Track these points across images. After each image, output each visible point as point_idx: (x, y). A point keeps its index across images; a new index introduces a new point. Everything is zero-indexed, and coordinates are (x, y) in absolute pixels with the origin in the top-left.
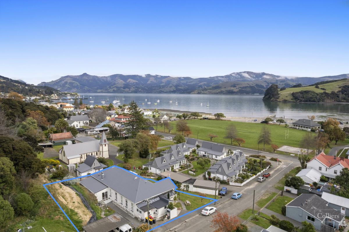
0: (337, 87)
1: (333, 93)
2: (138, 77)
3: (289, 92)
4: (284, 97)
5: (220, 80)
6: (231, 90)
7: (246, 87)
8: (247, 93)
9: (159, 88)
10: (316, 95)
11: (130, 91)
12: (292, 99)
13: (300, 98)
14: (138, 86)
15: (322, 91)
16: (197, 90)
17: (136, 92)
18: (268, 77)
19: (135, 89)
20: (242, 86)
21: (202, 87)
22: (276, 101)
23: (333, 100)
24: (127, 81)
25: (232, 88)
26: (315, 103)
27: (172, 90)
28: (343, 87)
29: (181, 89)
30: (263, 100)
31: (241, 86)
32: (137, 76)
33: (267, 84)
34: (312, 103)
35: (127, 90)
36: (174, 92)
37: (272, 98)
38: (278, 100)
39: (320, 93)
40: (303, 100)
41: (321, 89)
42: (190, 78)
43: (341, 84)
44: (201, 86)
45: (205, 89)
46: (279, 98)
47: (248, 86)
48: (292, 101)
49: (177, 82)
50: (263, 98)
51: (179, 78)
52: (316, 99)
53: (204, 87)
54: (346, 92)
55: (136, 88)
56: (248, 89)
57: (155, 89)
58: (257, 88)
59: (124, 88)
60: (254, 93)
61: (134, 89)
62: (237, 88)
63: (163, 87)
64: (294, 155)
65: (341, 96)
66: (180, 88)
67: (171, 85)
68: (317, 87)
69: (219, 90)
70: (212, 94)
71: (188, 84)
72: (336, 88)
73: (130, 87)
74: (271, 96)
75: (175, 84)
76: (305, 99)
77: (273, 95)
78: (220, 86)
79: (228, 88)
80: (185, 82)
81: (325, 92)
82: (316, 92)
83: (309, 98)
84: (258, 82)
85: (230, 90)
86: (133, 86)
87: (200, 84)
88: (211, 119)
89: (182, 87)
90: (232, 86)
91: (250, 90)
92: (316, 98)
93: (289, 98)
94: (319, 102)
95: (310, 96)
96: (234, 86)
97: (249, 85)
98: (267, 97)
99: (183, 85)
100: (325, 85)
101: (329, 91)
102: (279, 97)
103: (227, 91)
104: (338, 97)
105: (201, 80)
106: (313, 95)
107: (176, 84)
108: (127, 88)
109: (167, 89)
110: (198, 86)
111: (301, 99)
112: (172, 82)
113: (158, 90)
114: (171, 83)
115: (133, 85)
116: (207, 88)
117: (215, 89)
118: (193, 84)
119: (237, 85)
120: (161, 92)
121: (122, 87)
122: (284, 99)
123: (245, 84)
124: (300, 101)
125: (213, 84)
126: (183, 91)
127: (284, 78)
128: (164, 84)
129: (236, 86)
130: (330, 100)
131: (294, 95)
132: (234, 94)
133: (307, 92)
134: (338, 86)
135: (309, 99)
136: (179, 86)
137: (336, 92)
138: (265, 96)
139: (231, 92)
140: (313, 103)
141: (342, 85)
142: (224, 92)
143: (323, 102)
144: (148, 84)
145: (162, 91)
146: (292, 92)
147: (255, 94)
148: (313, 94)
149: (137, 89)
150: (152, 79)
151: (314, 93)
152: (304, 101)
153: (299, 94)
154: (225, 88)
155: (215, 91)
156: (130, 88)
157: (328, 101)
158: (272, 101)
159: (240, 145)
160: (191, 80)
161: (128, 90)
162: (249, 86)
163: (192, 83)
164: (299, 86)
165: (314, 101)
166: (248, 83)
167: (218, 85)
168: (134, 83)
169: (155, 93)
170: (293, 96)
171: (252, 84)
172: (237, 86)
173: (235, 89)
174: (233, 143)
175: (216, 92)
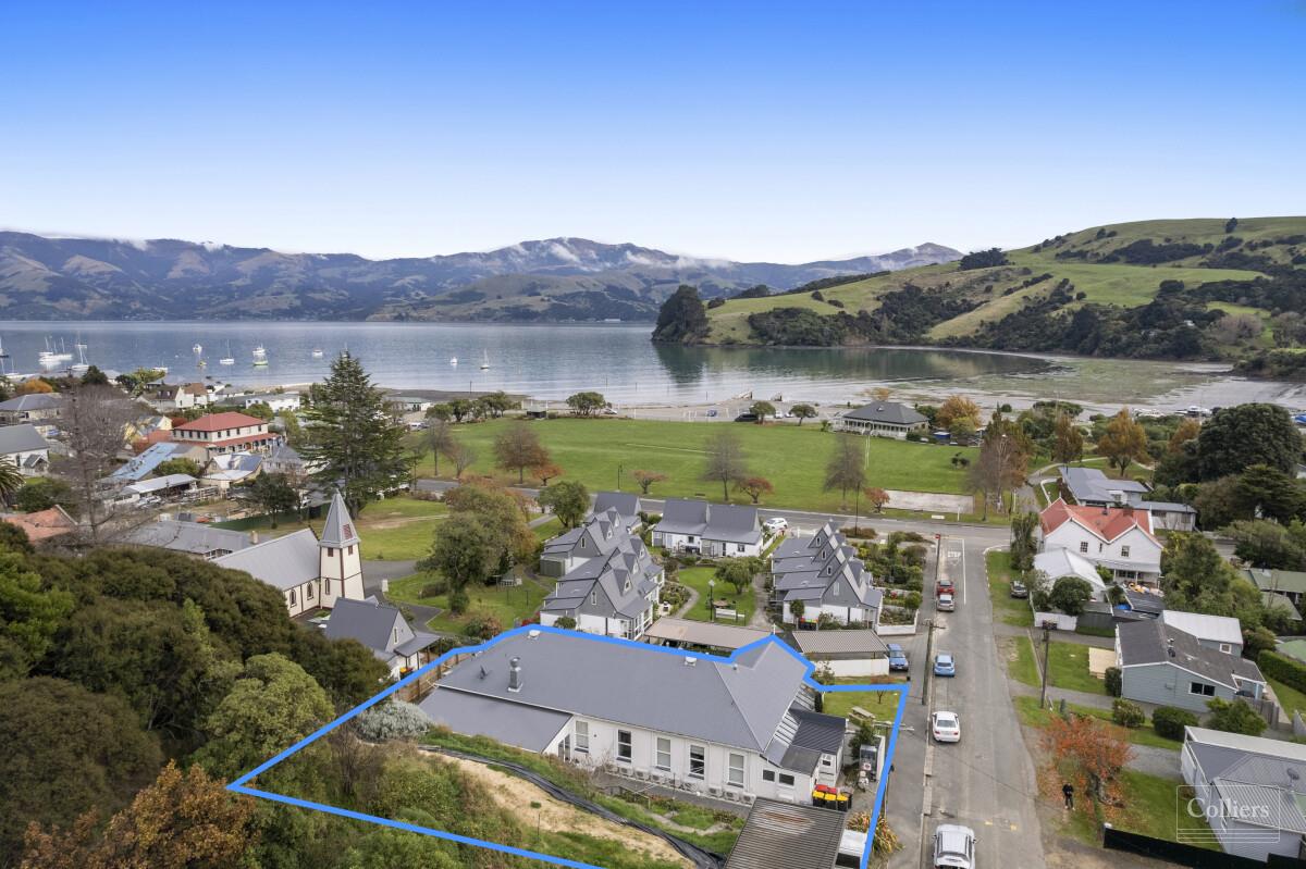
0: (871, 296)
1: (863, 316)
2: (119, 249)
3: (738, 314)
4: (724, 331)
5: (476, 270)
6: (525, 306)
7: (574, 296)
8: (581, 317)
9: (223, 298)
10: (820, 321)
11: (86, 312)
12: (750, 337)
13: (775, 334)
14: (122, 289)
15: (835, 311)
16: (390, 307)
17: (115, 314)
18: (643, 260)
19: (110, 302)
20: (562, 293)
21: (407, 296)
22: (701, 343)
23: (867, 339)
24: (66, 267)
25: (525, 300)
26: (820, 348)
27: (285, 307)
28: (887, 297)
29: (323, 303)
30: (653, 340)
31: (557, 292)
32: (115, 243)
33: (644, 285)
34: (809, 348)
35: (67, 304)
36: (293, 314)
37: (685, 334)
38: (708, 341)
39: (829, 316)
40: (785, 339)
41: (830, 302)
42: (356, 257)
43: (879, 286)
44: (402, 291)
45: (425, 304)
46: (710, 333)
47: (581, 292)
48: (750, 342)
49: (303, 273)
50: (654, 334)
51: (309, 255)
52: (820, 335)
53: (417, 295)
54: (896, 313)
55: (115, 296)
56: (583, 304)
57: (207, 304)
58: (614, 297)
59: (53, 296)
60: (603, 319)
61: (103, 303)
62: (543, 300)
63: (245, 292)
64: (942, 517)
65: (886, 324)
66: (318, 296)
67: (276, 286)
68: (817, 297)
69: (478, 308)
70: (452, 320)
71: (349, 280)
72: (868, 299)
73: (83, 291)
74: (682, 327)
75: (294, 281)
76: (791, 336)
77: (688, 324)
78: (479, 291)
79: (512, 299)
80: (335, 272)
81: (843, 312)
82: (820, 314)
83: (801, 333)
84: (613, 278)
85: (517, 308)
86: (99, 290)
87: (397, 284)
88: (559, 417)
89: (327, 294)
90: (523, 292)
91: (588, 305)
92: (822, 331)
93: (742, 334)
94: (829, 345)
95: (804, 326)
96: (532, 291)
97: (584, 287)
98: (668, 329)
99: (331, 286)
100: (835, 288)
101: (851, 311)
102: (709, 330)
103: (507, 309)
104: (878, 328)
105: (403, 266)
106: (812, 324)
107: (300, 281)
108: (69, 297)
109: (266, 302)
110: (392, 289)
111: (779, 336)
112: (281, 273)
113: (221, 308)
114: (278, 277)
115: (99, 285)
116: (431, 299)
117: (460, 302)
118: (369, 283)
119: (543, 287)
120: (235, 315)
121: (41, 294)
122: (725, 336)
123: (567, 286)
124: (775, 344)
125: (449, 281)
126: (331, 312)
127: (696, 266)
128: (248, 282)
129: (539, 290)
130: (859, 338)
131: (756, 324)
132: (535, 320)
133: (791, 313)
134: (874, 293)
135: (801, 336)
136: (314, 291)
137: (870, 314)
138: (661, 325)
139: (522, 315)
140: (815, 348)
141: (883, 292)
142: (498, 314)
143: (840, 343)
144: (176, 280)
145: (242, 309)
146: (747, 314)
147: (607, 320)
148: (810, 319)
149: (119, 301)
150: (187, 261)
151: (814, 315)
152: (787, 343)
153: (772, 319)
154: (499, 297)
155: (463, 309)
156: (81, 298)
157: (853, 342)
158: (686, 344)
159: (759, 499)
160: (363, 268)
161: (75, 304)
162: (581, 289)
163: (368, 279)
164: (759, 292)
165: (816, 343)
166: (579, 281)
167: (469, 287)
168: (101, 273)
169: (211, 317)
170: (754, 327)
171: (595, 285)
172: (543, 292)
173: (537, 304)
174: (731, 496)
175: (465, 314)
